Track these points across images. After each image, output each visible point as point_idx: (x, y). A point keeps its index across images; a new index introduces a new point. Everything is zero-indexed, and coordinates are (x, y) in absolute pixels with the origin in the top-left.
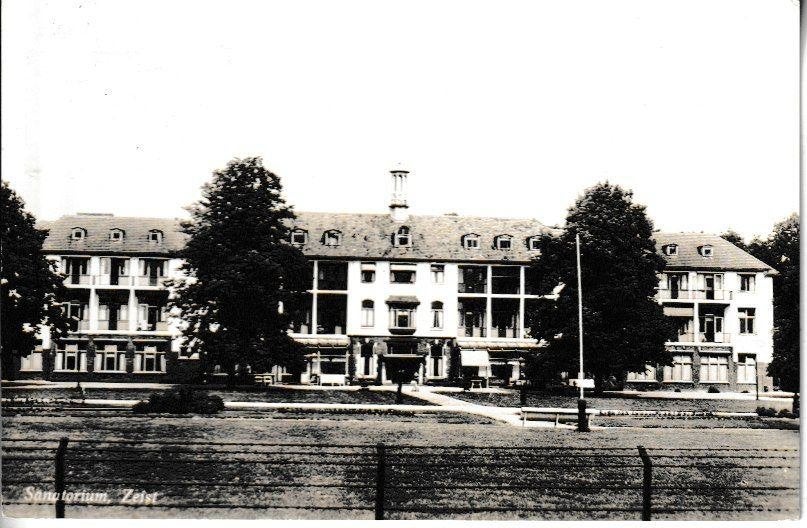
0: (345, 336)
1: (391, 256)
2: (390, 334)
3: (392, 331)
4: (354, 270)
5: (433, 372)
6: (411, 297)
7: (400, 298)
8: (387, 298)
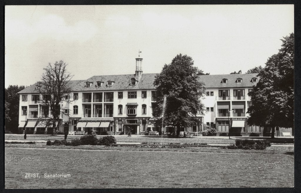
0: (112, 118)
1: (127, 89)
2: (128, 117)
3: (128, 115)
4: (116, 95)
5: (143, 130)
6: (135, 103)
7: (131, 103)
8: (126, 104)
